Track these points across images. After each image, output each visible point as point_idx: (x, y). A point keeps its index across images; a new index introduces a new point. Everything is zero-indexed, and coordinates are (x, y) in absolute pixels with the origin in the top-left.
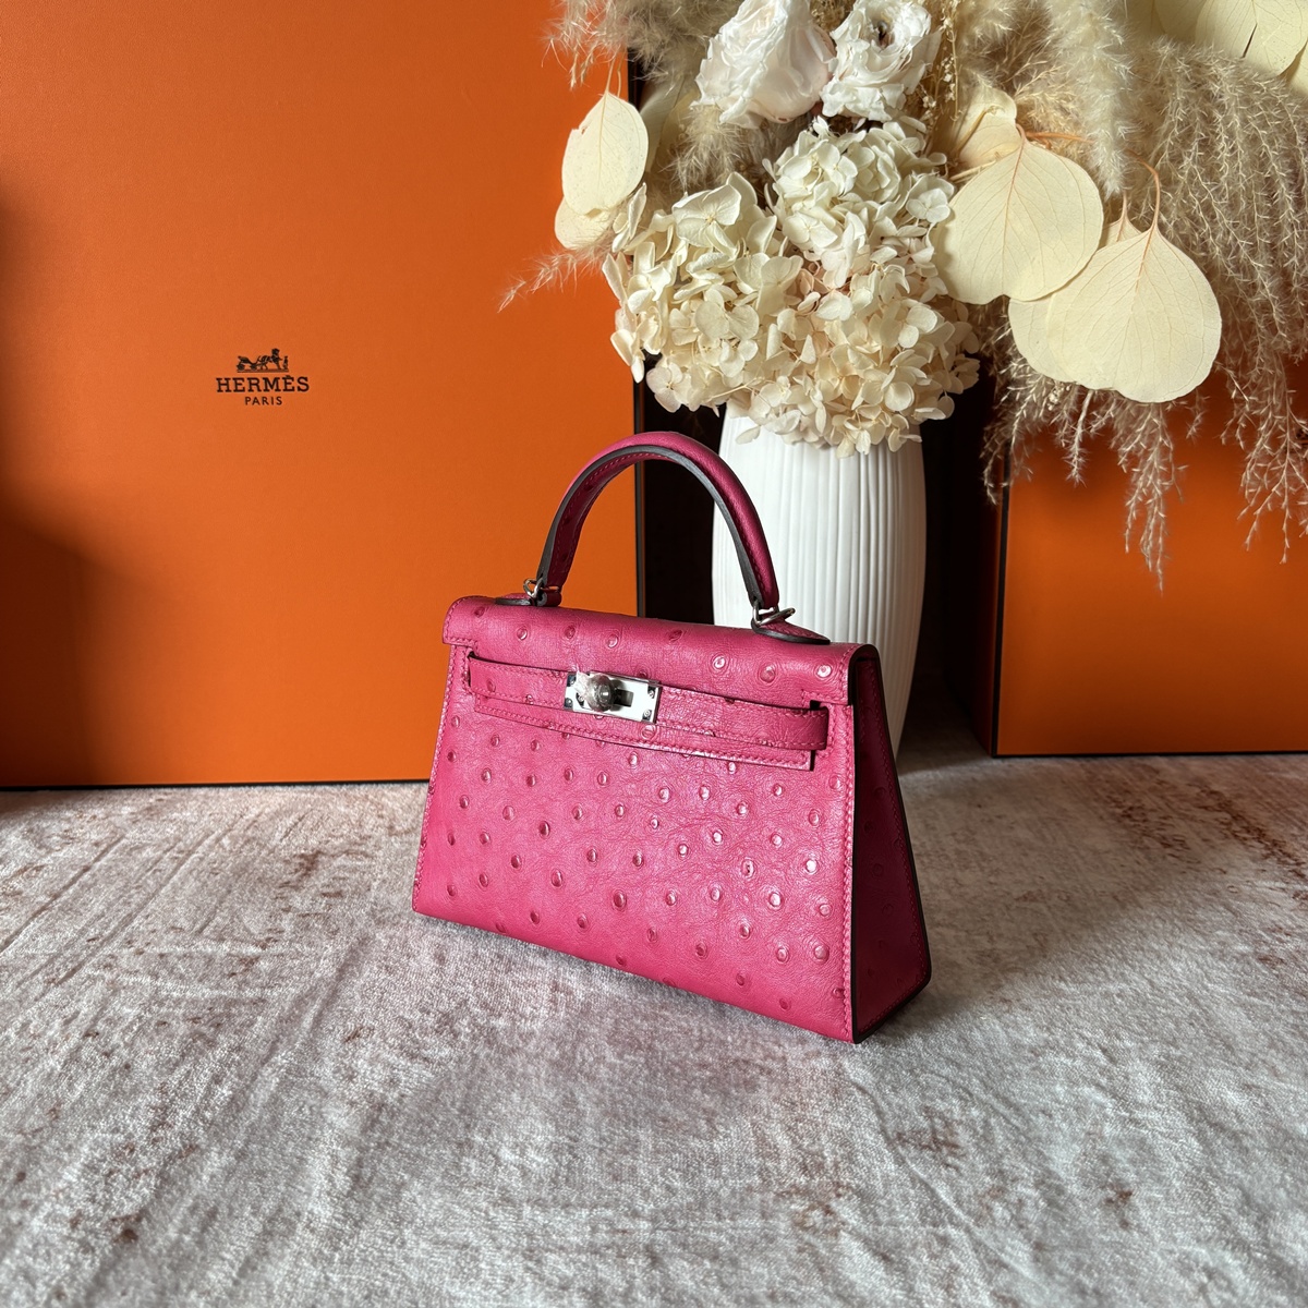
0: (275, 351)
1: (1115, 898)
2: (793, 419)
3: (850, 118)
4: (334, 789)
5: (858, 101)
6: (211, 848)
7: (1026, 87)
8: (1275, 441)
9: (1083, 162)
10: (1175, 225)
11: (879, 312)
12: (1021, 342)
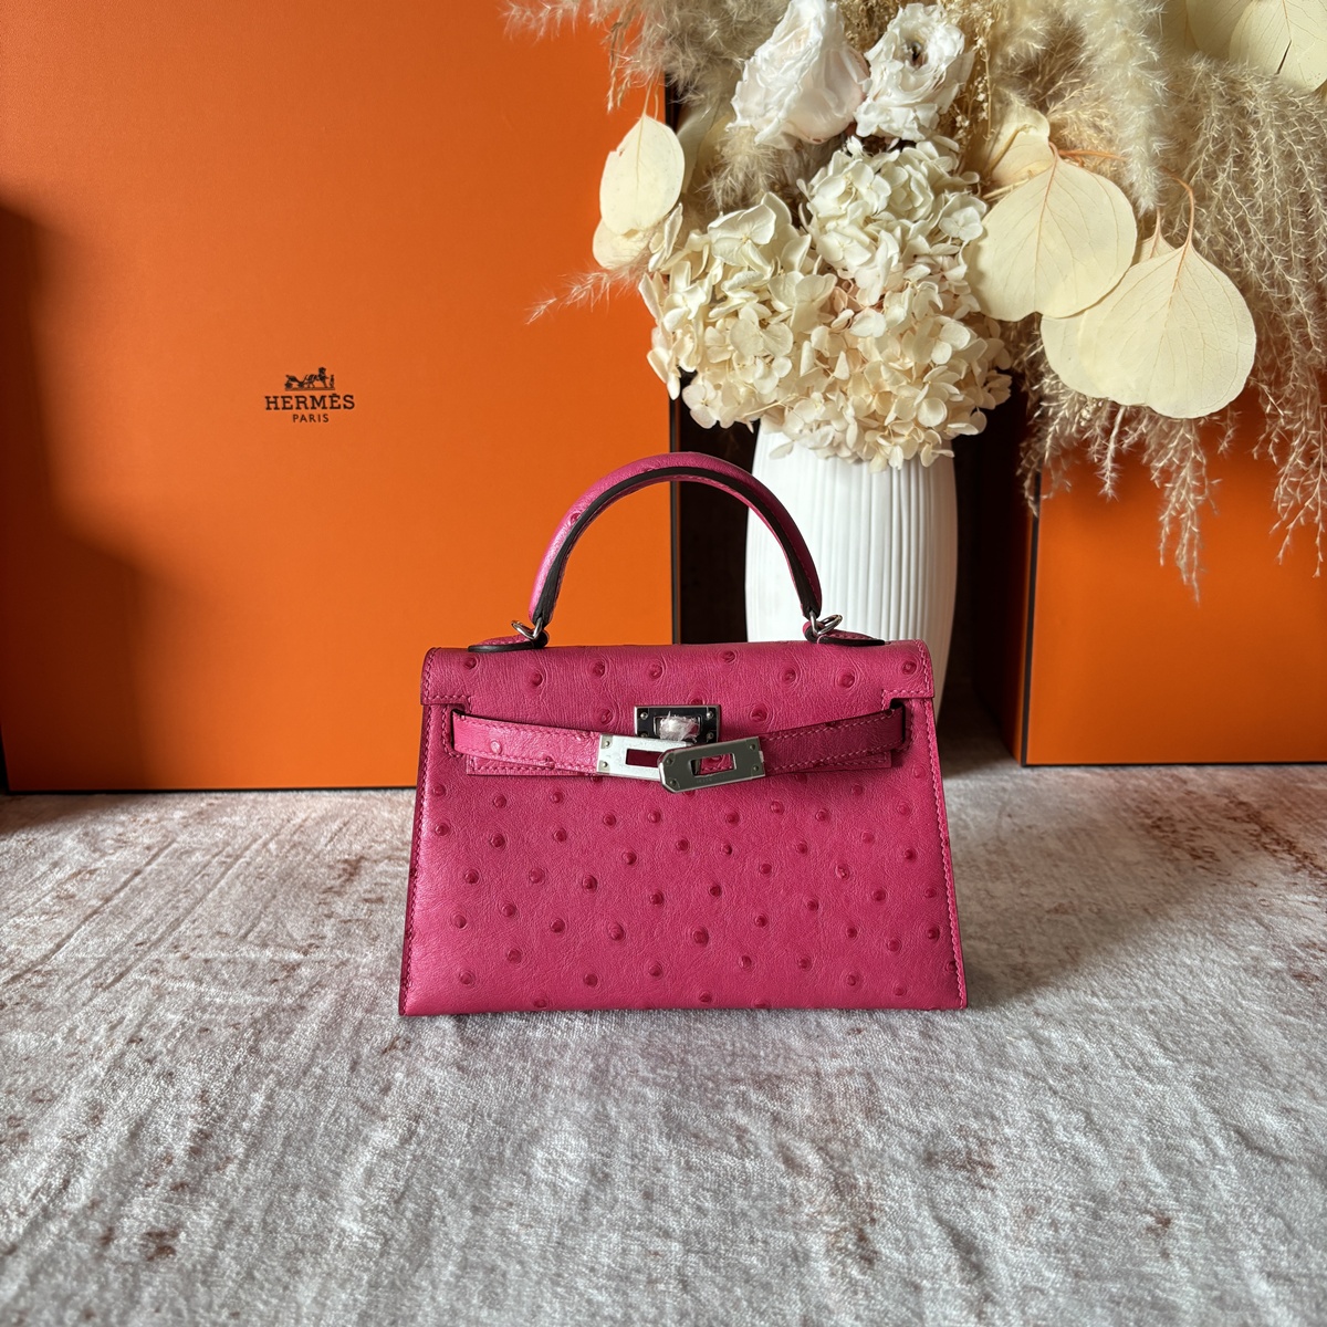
0: (322, 370)
1: (1146, 910)
2: (827, 435)
3: (883, 138)
4: (379, 795)
5: (891, 121)
6: (258, 852)
7: (1059, 105)
8: (1308, 456)
9: (1117, 179)
10: (1209, 241)
11: (912, 329)
12: (1054, 358)
